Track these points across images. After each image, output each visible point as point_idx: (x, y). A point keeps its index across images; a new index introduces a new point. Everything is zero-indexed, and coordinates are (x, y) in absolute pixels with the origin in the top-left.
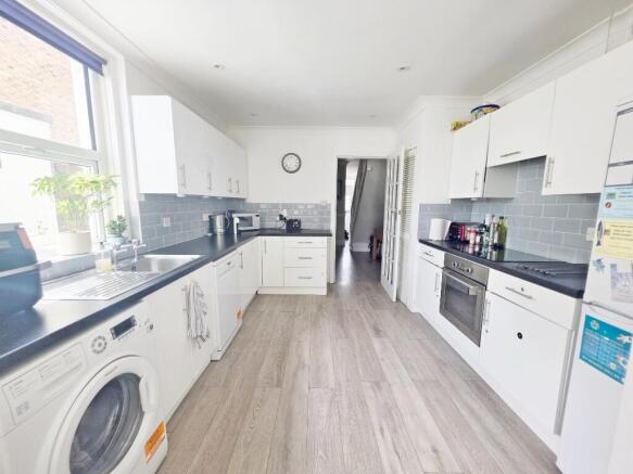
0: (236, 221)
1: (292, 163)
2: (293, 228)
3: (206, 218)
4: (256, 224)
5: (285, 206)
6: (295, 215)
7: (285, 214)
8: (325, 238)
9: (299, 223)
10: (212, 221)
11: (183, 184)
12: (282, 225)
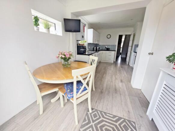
0: (98, 48)
1: (109, 37)
2: (108, 49)
3: (93, 47)
4: (101, 49)
5: (106, 45)
6: (109, 47)
7: (106, 47)
8: (114, 52)
9: (109, 49)
10: (94, 48)
11: (93, 42)
12: (106, 49)
